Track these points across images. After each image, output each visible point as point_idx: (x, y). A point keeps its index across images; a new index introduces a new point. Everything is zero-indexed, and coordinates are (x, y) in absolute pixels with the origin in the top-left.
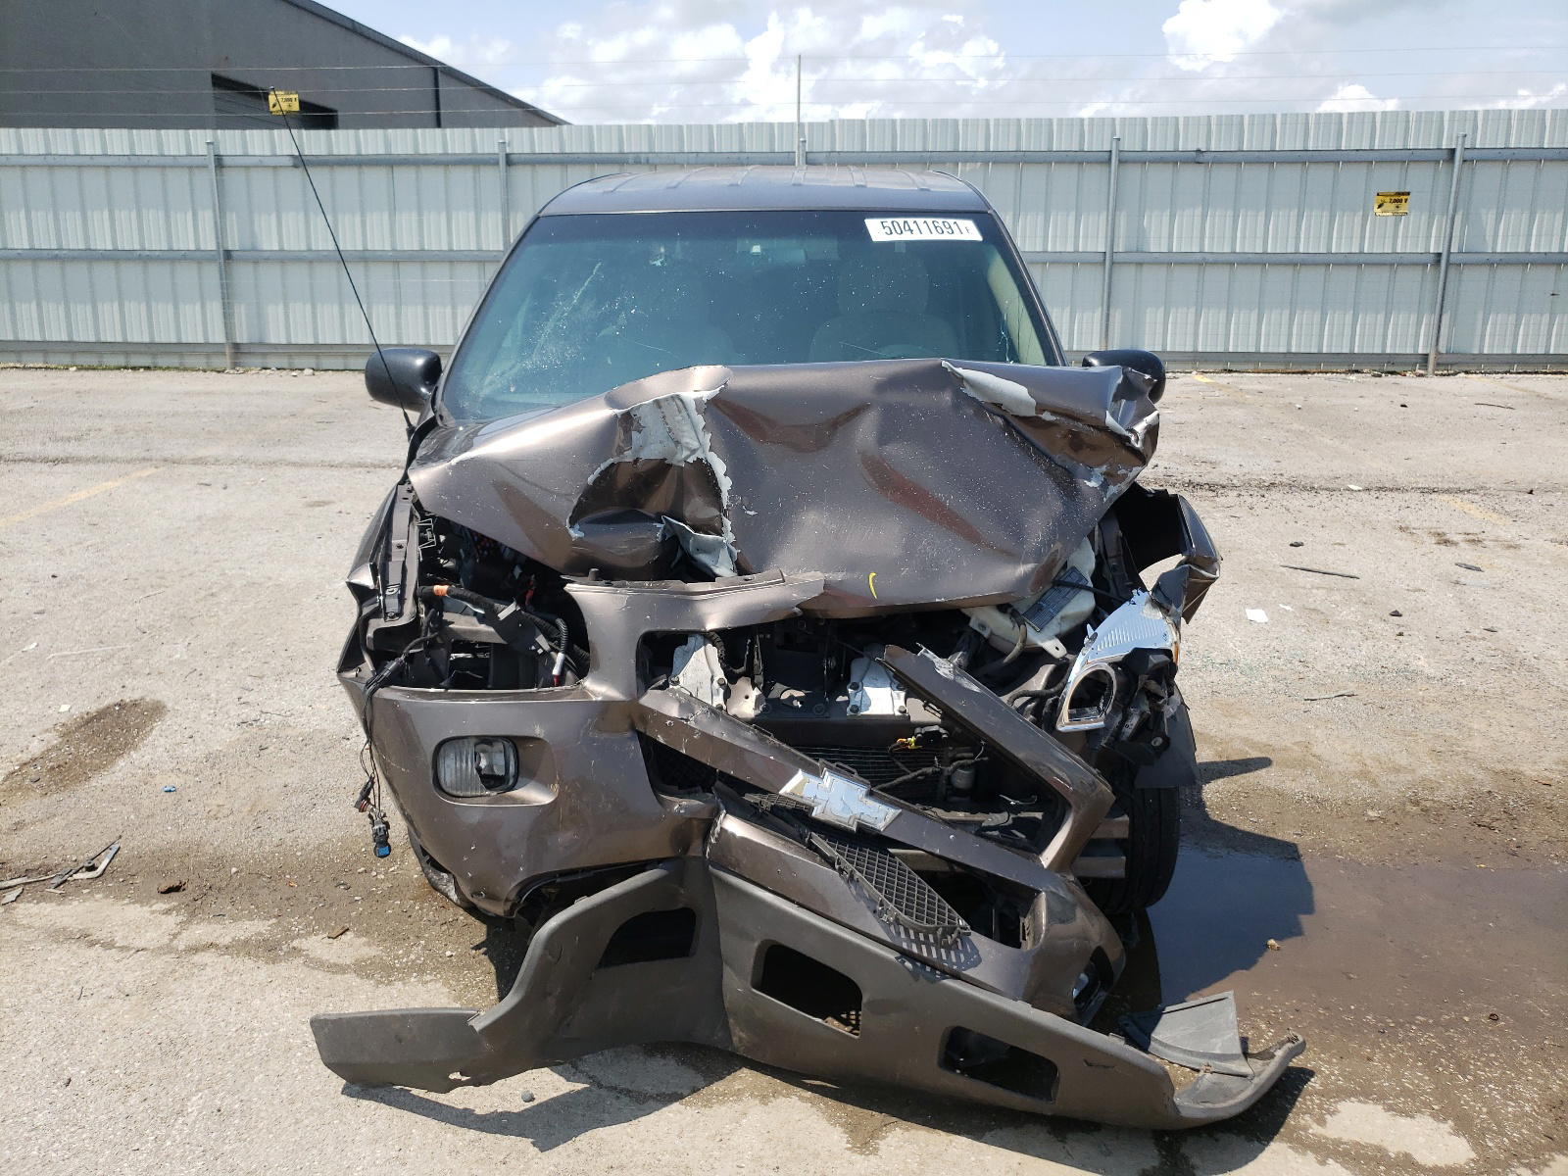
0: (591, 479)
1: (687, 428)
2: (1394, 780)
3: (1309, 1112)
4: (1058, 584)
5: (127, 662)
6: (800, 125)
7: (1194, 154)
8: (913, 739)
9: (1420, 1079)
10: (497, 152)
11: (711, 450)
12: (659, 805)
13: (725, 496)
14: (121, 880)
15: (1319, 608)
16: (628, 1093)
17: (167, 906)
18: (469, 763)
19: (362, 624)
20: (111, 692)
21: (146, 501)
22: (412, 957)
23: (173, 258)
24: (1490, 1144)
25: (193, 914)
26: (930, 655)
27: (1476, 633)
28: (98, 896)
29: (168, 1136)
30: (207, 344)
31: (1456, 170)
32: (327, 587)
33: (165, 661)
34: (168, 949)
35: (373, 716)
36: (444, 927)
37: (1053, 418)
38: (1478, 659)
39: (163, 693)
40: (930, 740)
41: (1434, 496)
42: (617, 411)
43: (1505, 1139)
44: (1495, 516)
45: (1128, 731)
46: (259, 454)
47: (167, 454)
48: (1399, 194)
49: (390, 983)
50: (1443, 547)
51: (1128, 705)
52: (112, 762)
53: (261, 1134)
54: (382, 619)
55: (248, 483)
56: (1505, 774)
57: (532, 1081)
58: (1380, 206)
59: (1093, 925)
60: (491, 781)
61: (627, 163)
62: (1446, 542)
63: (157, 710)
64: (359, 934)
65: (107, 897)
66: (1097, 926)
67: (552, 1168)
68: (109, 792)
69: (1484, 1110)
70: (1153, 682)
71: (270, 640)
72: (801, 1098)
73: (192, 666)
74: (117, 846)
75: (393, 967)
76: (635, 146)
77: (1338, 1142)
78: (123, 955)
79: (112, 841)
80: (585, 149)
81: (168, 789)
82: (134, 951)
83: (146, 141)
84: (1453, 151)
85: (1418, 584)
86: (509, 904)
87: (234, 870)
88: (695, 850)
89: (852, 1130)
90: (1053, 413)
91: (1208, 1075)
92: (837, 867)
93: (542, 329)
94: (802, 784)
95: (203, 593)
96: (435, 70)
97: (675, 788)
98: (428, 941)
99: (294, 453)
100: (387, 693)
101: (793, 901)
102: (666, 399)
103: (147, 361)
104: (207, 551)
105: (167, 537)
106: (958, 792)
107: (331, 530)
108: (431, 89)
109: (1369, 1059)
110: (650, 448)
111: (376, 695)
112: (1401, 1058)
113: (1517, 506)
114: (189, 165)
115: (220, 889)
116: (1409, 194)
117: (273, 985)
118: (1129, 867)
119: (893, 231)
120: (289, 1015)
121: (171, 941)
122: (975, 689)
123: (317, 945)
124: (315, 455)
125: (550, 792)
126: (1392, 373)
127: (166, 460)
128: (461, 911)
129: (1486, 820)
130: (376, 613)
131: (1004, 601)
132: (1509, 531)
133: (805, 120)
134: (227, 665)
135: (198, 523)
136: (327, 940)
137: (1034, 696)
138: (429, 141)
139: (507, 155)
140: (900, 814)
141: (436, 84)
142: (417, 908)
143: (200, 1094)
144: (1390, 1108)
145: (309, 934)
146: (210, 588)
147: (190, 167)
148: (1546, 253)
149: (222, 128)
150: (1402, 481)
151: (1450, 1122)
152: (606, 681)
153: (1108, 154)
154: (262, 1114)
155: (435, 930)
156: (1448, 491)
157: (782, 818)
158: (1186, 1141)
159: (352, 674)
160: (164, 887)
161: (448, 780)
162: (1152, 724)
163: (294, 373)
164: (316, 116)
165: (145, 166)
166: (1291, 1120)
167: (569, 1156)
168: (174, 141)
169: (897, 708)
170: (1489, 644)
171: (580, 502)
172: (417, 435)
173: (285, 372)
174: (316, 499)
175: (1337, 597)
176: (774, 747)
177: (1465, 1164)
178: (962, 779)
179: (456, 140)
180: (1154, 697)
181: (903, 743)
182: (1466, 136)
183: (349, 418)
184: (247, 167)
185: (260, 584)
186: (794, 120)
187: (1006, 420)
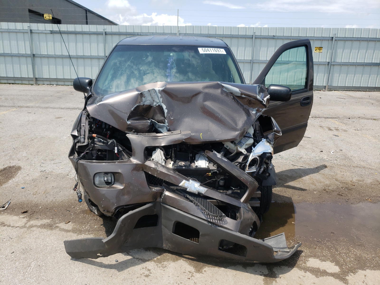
0: (132, 109)
1: (156, 97)
2: (320, 185)
3: (302, 260)
4: (245, 137)
5: (11, 156)
6: (178, 27)
7: (273, 36)
8: (210, 173)
9: (327, 253)
10: (102, 31)
11: (162, 102)
12: (149, 189)
13: (166, 114)
14: (11, 210)
15: (302, 145)
16: (141, 259)
17: (23, 216)
18: (102, 178)
19: (75, 145)
20: (7, 164)
21: (14, 117)
22: (87, 228)
23: (19, 56)
24: (344, 268)
25: (30, 218)
26: (216, 152)
27: (338, 151)
28: (5, 214)
29: (26, 271)
30: (28, 78)
31: (333, 43)
32: (62, 138)
33: (21, 156)
34: (24, 227)
35: (78, 167)
36: (94, 221)
37: (245, 96)
38: (338, 157)
39: (20, 164)
40: (214, 174)
41: (328, 119)
42: (139, 92)
43: (347, 267)
44: (341, 124)
45: (261, 172)
46: (43, 105)
47: (19, 105)
48: (320, 47)
49: (81, 234)
50: (330, 131)
51: (261, 166)
52: (8, 181)
53: (50, 271)
54: (80, 143)
55: (40, 113)
56: (345, 183)
57: (117, 257)
58: (316, 50)
59: (253, 216)
60: (108, 183)
61: (135, 35)
62: (331, 130)
63: (19, 168)
64: (73, 223)
65: (8, 214)
66: (254, 216)
67: (123, 278)
68: (7, 188)
69: (342, 260)
70: (267, 160)
71: (47, 151)
72: (183, 260)
73: (28, 157)
74: (10, 202)
75: (82, 230)
76: (137, 31)
77: (309, 267)
78: (13, 228)
79: (9, 200)
80: (125, 31)
81: (22, 187)
82: (15, 227)
83: (12, 26)
84: (333, 38)
85: (324, 139)
86: (112, 213)
87: (41, 207)
88: (158, 200)
89: (195, 267)
90: (245, 95)
91: (280, 252)
92: (193, 202)
93: (118, 73)
94: (185, 183)
95: (30, 140)
96: (86, 11)
97: (153, 185)
98: (90, 224)
99: (52, 105)
100: (81, 162)
101: (182, 211)
102: (151, 90)
103: (13, 82)
104: (31, 129)
105: (20, 126)
106: (221, 186)
107: (62, 124)
108: (85, 15)
109: (315, 248)
110: (147, 101)
111: (78, 162)
112: (323, 248)
113: (346, 122)
114: (24, 32)
115: (37, 212)
116: (322, 47)
117: (52, 235)
118: (261, 204)
119: (205, 51)
120: (56, 242)
121: (25, 225)
122: (226, 160)
123: (62, 225)
124: (57, 106)
125: (123, 186)
126: (318, 90)
127: (19, 107)
128: (98, 217)
129: (341, 194)
130: (78, 142)
131: (232, 140)
132: (344, 127)
133: (179, 26)
134: (37, 157)
135: (28, 122)
136: (65, 224)
137: (240, 163)
138: (86, 28)
139: (105, 32)
140: (208, 190)
141: (86, 14)
142: (87, 216)
143: (34, 262)
144: (320, 260)
145: (60, 223)
146: (32, 138)
147: (23, 33)
148: (353, 63)
149: (32, 23)
150: (321, 116)
151: (334, 263)
152: (136, 159)
153: (252, 36)
154: (50, 266)
155: (92, 222)
156: (331, 118)
157: (179, 192)
158: (274, 268)
159: (72, 157)
160: (23, 212)
161: (97, 183)
162: (266, 170)
163: (51, 86)
164: (56, 21)
165: (12, 32)
166: (298, 263)
167: (127, 275)
168: (19, 26)
169: (207, 166)
170: (341, 153)
171: (130, 115)
172: (87, 99)
173: (49, 85)
174: (58, 117)
175: (306, 142)
176: (178, 174)
177: (338, 272)
178: (222, 183)
179: (92, 28)
180: (267, 164)
181: (208, 174)
182: (336, 34)
183: (66, 97)
184: (39, 33)
185: (45, 137)
186: (177, 25)
187: (233, 97)
